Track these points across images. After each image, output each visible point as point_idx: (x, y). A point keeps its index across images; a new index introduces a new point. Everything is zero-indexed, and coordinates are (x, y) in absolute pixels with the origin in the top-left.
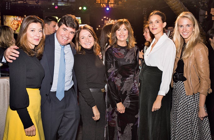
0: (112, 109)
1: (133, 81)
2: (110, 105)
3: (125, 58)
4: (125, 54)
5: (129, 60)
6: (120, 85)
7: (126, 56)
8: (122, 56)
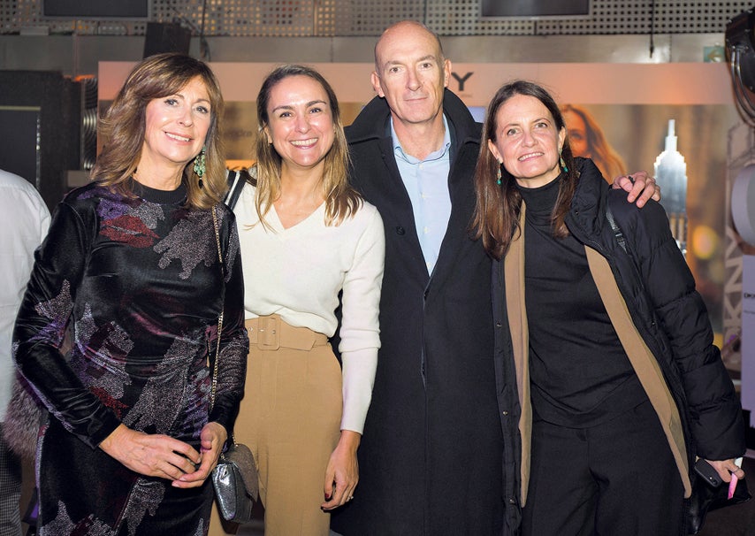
0: (71, 526)
1: (190, 373)
2: (61, 503)
3: (158, 248)
4: (164, 229)
5: (176, 264)
6: (120, 395)
7: (166, 242)
8: (142, 235)
